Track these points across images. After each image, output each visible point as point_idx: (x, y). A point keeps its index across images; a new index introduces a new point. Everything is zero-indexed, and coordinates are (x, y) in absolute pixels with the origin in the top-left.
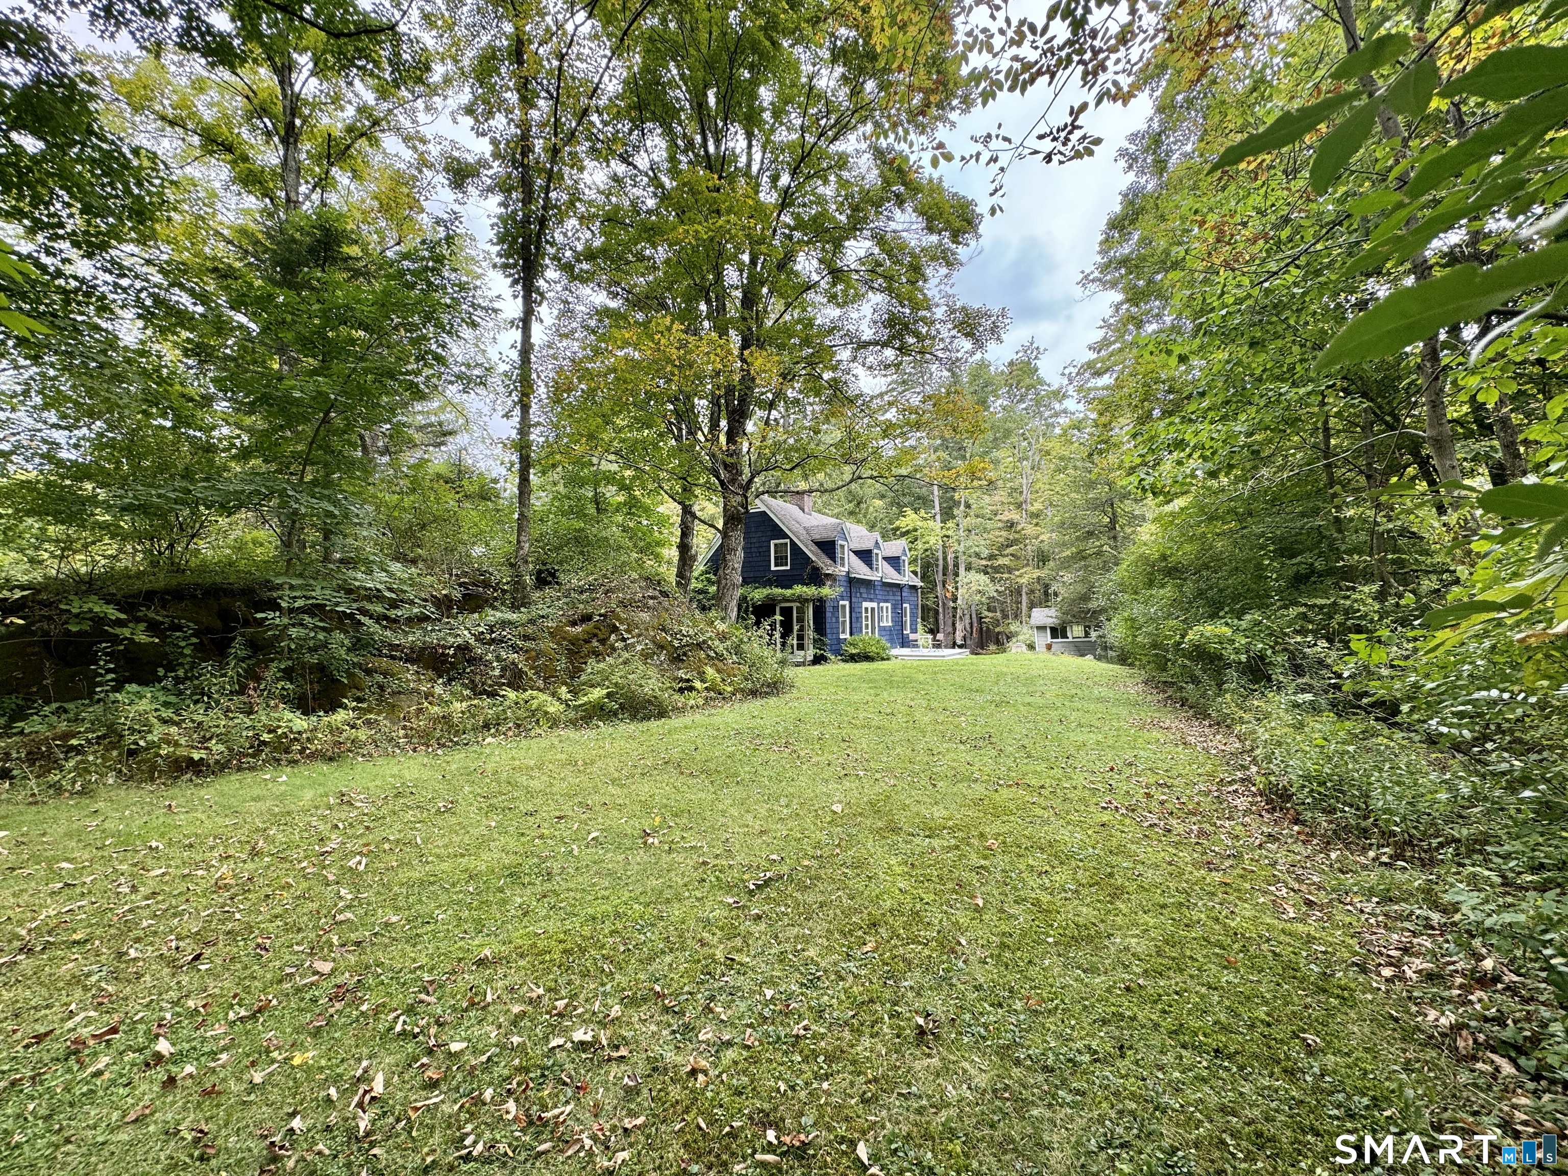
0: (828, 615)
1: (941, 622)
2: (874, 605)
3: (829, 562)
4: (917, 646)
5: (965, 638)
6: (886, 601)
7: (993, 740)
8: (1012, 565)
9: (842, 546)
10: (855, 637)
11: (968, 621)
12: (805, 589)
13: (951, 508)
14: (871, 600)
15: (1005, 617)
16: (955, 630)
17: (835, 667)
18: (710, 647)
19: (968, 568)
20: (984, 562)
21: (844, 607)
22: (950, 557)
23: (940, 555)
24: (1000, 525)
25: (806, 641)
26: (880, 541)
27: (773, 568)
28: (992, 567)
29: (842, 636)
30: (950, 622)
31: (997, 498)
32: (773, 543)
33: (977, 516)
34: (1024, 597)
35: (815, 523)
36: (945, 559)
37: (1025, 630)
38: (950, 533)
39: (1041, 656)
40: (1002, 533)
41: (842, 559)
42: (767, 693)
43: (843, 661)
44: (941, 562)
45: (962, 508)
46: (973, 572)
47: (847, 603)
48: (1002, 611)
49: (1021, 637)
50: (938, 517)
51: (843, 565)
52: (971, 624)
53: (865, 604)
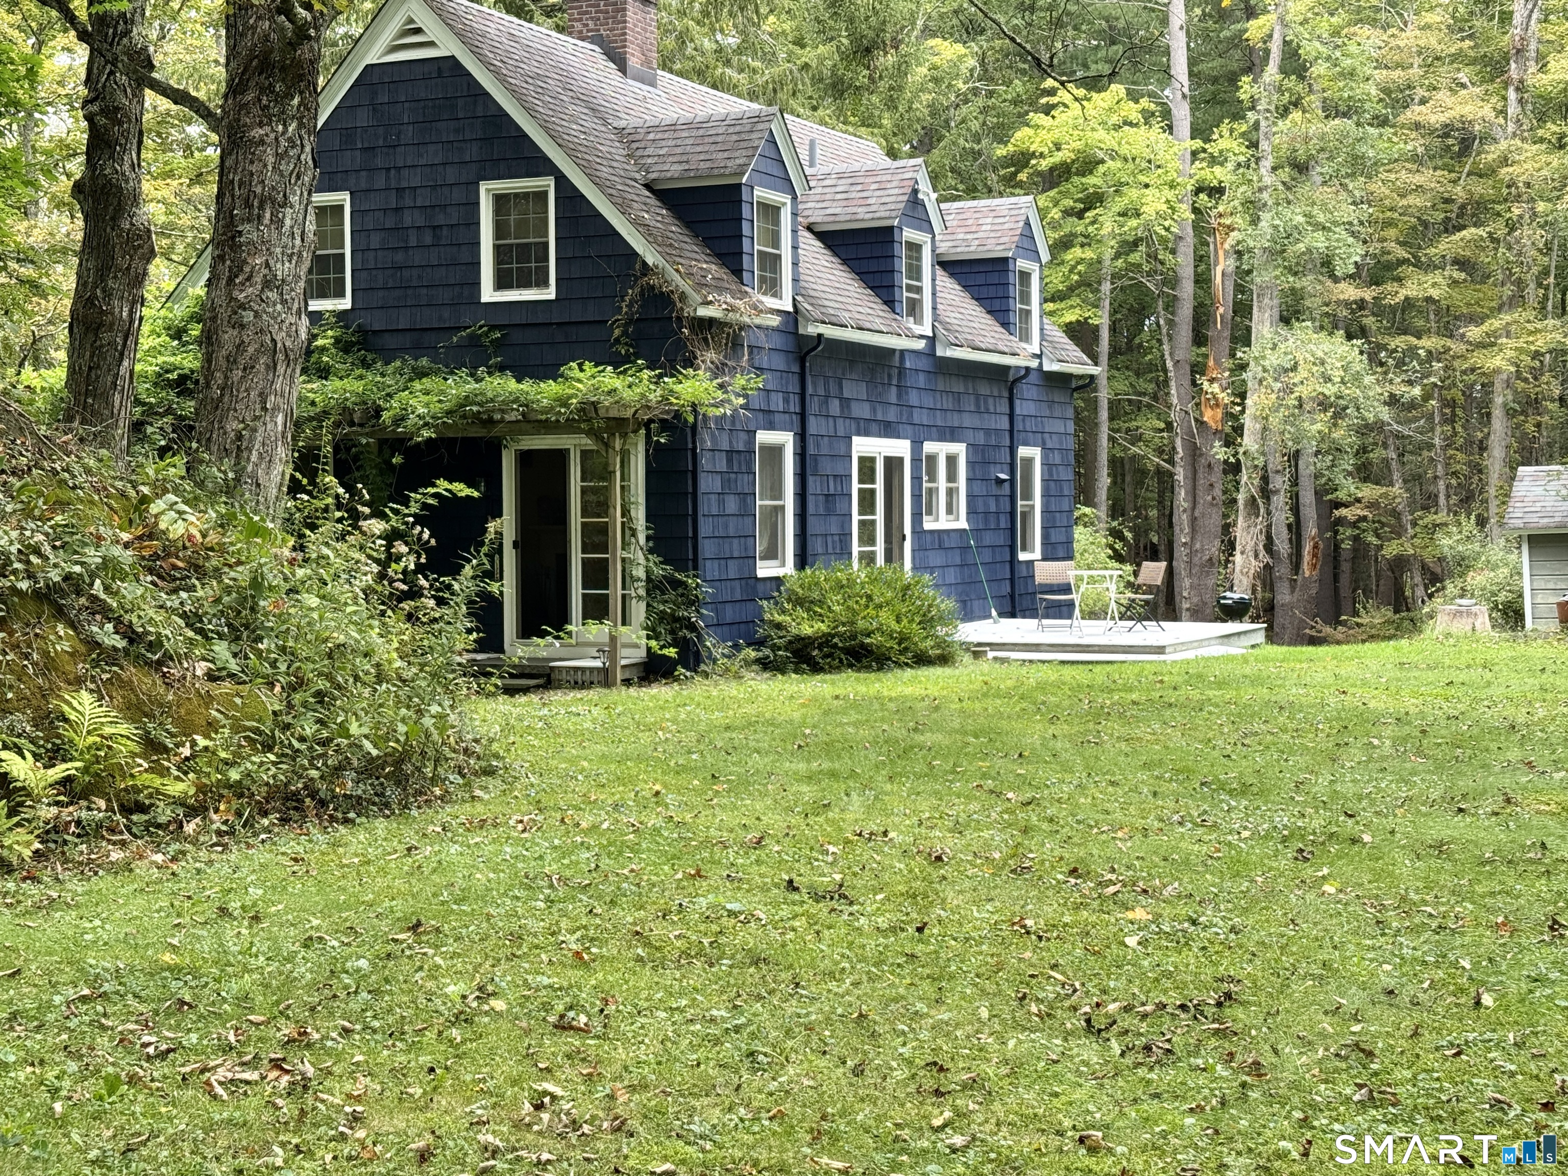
0: (708, 484)
1: (1182, 519)
2: (900, 448)
3: (713, 270)
4: (1063, 610)
5: (1266, 577)
6: (949, 434)
7: (1237, 1015)
8: (1461, 299)
9: (771, 212)
10: (818, 573)
11: (1281, 516)
12: (609, 379)
13: (1233, 79)
14: (888, 430)
15: (1429, 502)
16: (1231, 546)
17: (731, 689)
18: (99, 608)
19: (1287, 318)
20: (1350, 292)
21: (775, 452)
22: (1223, 266)
23: (1184, 264)
24: (1416, 144)
25: (616, 590)
26: (928, 195)
27: (488, 294)
28: (1379, 309)
29: (765, 570)
30: (1214, 521)
31: (1409, 38)
32: (486, 192)
33: (1332, 110)
34: (1499, 424)
35: (671, 114)
36: (1203, 280)
37: (1496, 551)
38: (1220, 174)
39: (1538, 651)
40: (1426, 177)
41: (772, 262)
42: (358, 804)
43: (765, 665)
44: (1187, 290)
45: (1271, 73)
46: (1304, 331)
47: (786, 439)
48: (1414, 479)
49: (1477, 579)
50: (1182, 114)
51: (772, 286)
52: (1296, 529)
53: (862, 446)
